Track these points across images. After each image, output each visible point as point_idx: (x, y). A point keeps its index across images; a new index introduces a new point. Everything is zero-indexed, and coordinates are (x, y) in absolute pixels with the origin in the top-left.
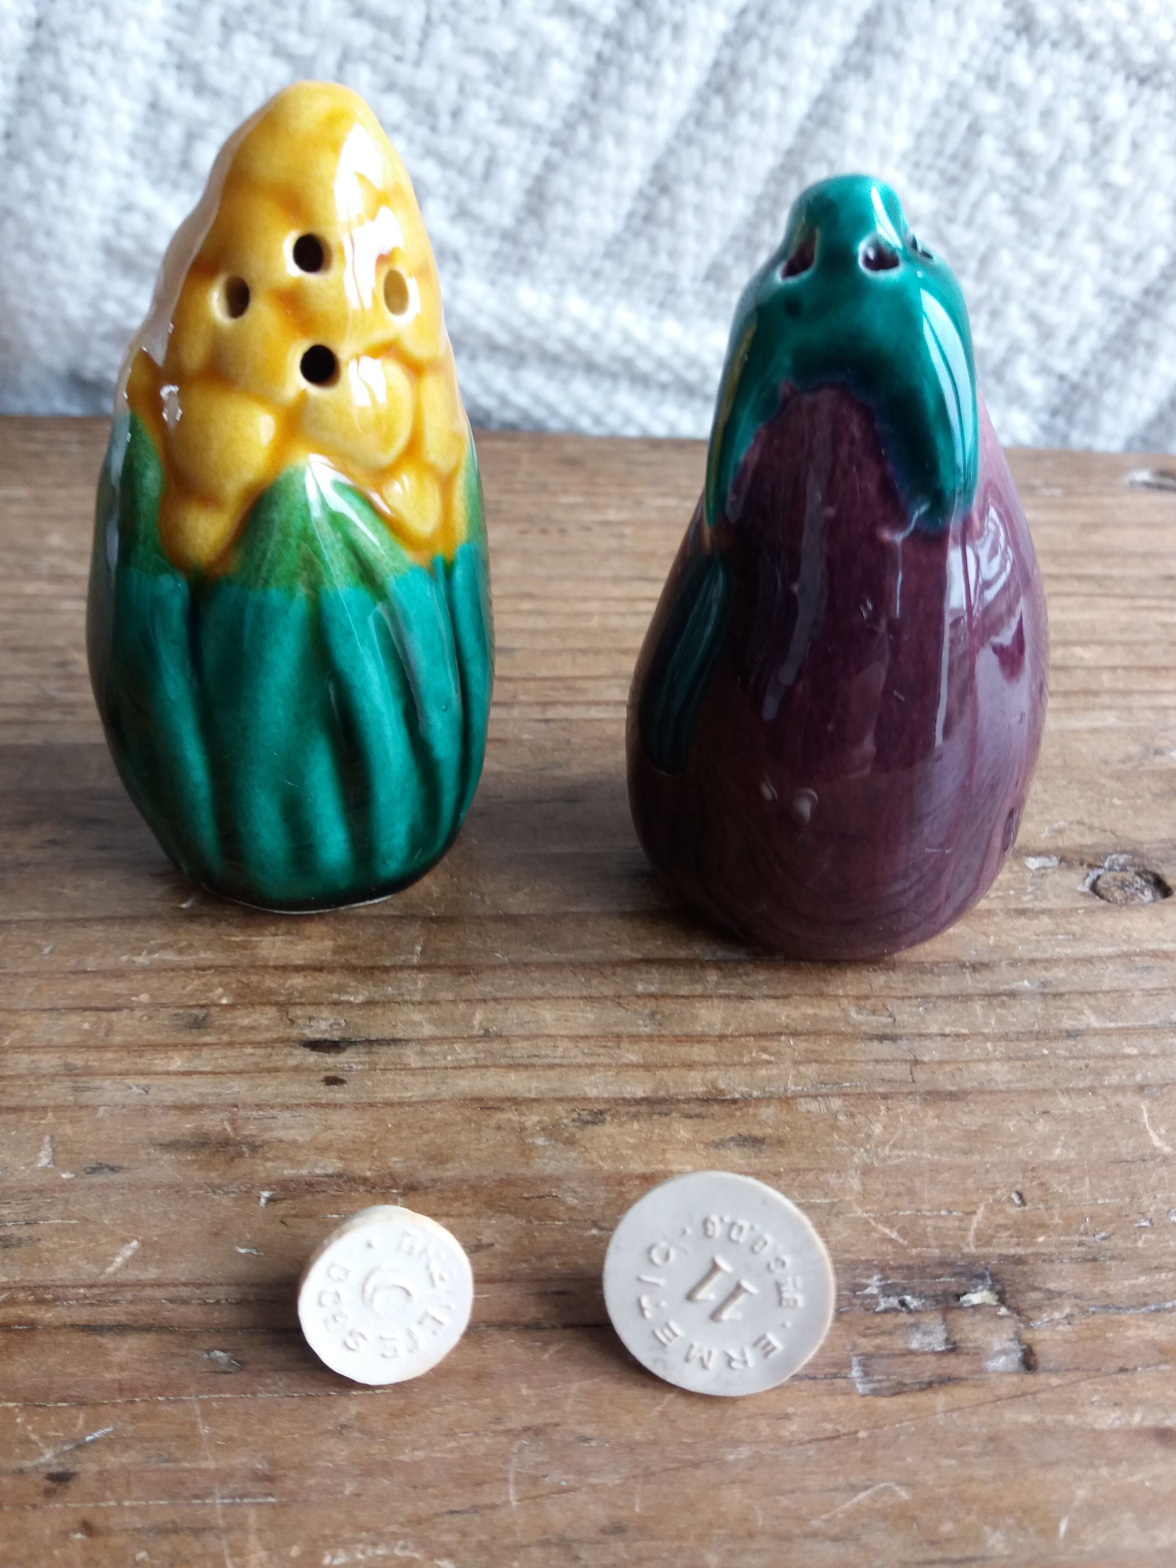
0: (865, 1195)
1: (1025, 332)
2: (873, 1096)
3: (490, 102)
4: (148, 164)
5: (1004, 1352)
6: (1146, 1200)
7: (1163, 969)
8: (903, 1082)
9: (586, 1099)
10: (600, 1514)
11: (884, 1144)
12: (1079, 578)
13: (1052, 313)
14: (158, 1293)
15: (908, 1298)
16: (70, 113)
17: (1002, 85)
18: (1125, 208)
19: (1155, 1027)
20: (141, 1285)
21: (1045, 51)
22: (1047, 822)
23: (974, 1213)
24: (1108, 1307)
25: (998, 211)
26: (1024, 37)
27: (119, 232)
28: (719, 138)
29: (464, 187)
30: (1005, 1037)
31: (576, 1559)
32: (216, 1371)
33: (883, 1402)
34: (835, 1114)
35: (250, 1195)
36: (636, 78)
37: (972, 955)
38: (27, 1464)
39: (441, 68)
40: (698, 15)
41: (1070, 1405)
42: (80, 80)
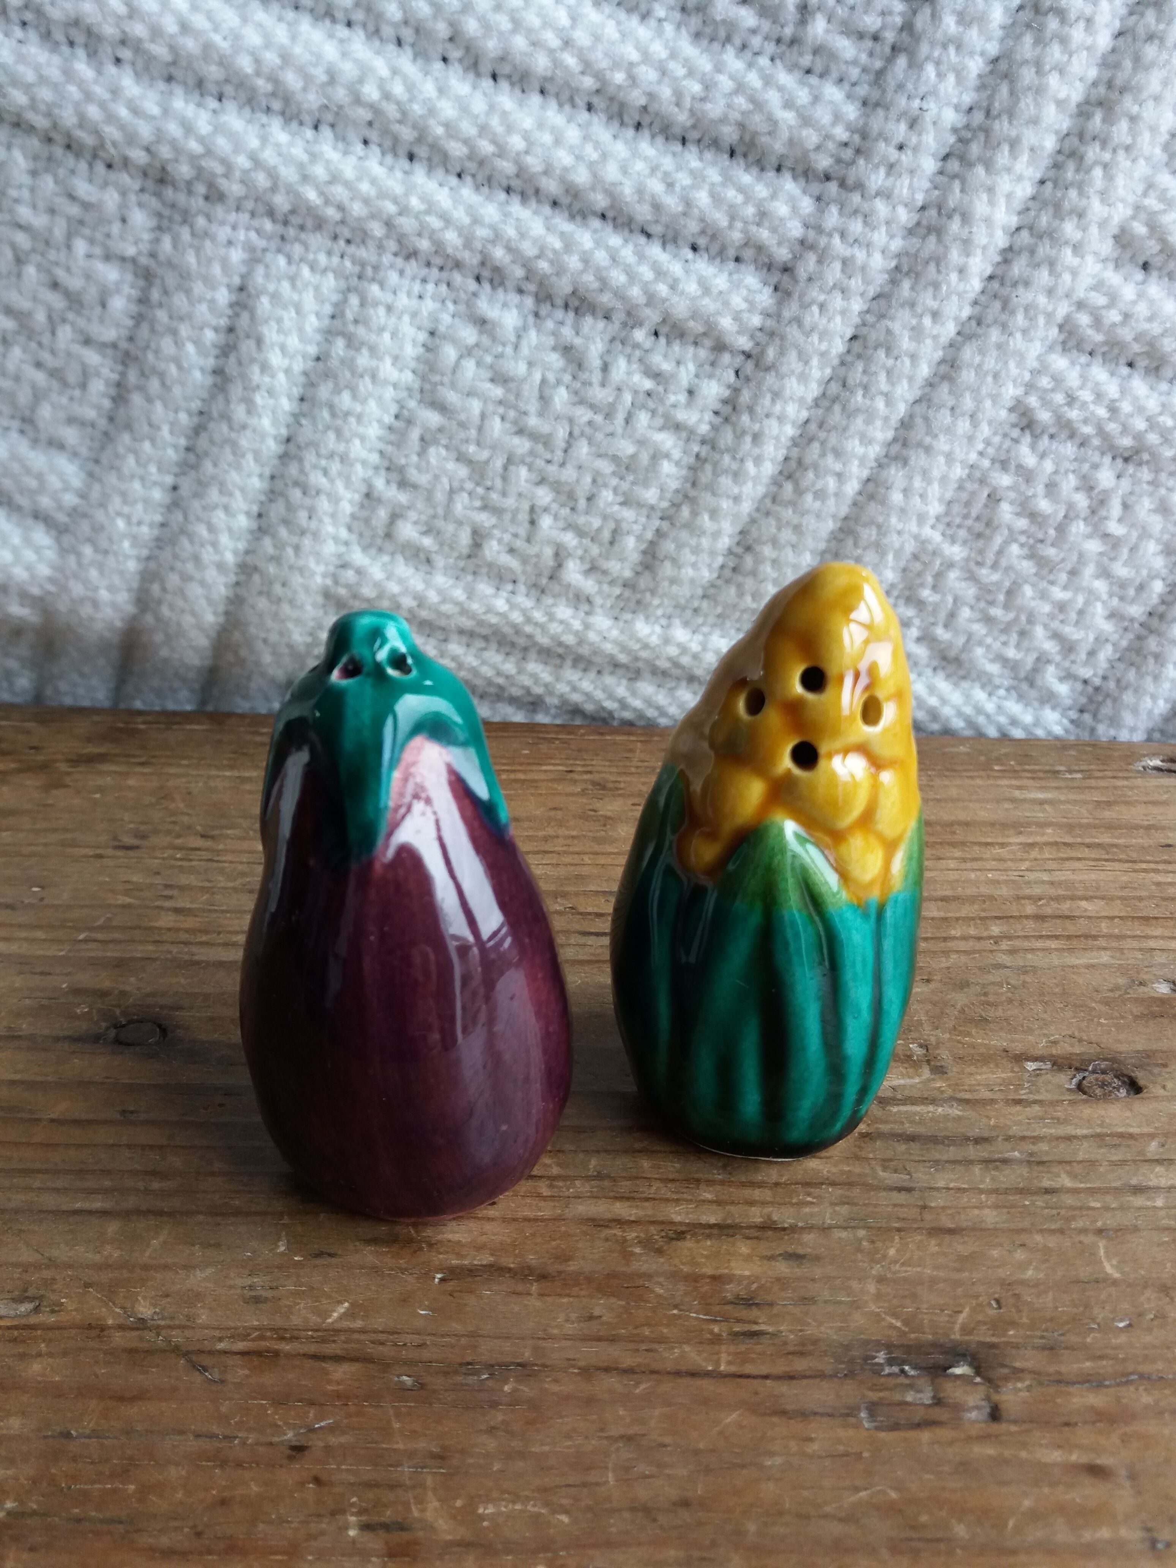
0: (878, 1296)
1: (1050, 647)
2: (890, 1230)
3: (615, 490)
4: (361, 535)
5: (977, 1408)
6: (1096, 1311)
7: (1128, 1146)
8: (914, 1220)
9: (672, 1223)
10: (673, 1493)
11: (896, 1262)
12: (1089, 846)
13: (1070, 631)
14: (363, 1337)
15: (907, 1368)
16: (308, 501)
17: (1013, 467)
18: (1125, 552)
19: (1116, 1188)
20: (352, 1331)
21: (1045, 442)
22: (1045, 1035)
23: (960, 1312)
24: (1059, 1382)
25: (1018, 557)
26: (1027, 432)
27: (336, 582)
28: (790, 511)
29: (595, 550)
30: (996, 1191)
31: (655, 1520)
32: (404, 1389)
33: (882, 1435)
34: (860, 1241)
35: (427, 1276)
36: (726, 471)
37: (976, 1132)
38: (276, 1439)
39: (580, 467)
40: (772, 427)
41: (1024, 1445)
42: (317, 479)
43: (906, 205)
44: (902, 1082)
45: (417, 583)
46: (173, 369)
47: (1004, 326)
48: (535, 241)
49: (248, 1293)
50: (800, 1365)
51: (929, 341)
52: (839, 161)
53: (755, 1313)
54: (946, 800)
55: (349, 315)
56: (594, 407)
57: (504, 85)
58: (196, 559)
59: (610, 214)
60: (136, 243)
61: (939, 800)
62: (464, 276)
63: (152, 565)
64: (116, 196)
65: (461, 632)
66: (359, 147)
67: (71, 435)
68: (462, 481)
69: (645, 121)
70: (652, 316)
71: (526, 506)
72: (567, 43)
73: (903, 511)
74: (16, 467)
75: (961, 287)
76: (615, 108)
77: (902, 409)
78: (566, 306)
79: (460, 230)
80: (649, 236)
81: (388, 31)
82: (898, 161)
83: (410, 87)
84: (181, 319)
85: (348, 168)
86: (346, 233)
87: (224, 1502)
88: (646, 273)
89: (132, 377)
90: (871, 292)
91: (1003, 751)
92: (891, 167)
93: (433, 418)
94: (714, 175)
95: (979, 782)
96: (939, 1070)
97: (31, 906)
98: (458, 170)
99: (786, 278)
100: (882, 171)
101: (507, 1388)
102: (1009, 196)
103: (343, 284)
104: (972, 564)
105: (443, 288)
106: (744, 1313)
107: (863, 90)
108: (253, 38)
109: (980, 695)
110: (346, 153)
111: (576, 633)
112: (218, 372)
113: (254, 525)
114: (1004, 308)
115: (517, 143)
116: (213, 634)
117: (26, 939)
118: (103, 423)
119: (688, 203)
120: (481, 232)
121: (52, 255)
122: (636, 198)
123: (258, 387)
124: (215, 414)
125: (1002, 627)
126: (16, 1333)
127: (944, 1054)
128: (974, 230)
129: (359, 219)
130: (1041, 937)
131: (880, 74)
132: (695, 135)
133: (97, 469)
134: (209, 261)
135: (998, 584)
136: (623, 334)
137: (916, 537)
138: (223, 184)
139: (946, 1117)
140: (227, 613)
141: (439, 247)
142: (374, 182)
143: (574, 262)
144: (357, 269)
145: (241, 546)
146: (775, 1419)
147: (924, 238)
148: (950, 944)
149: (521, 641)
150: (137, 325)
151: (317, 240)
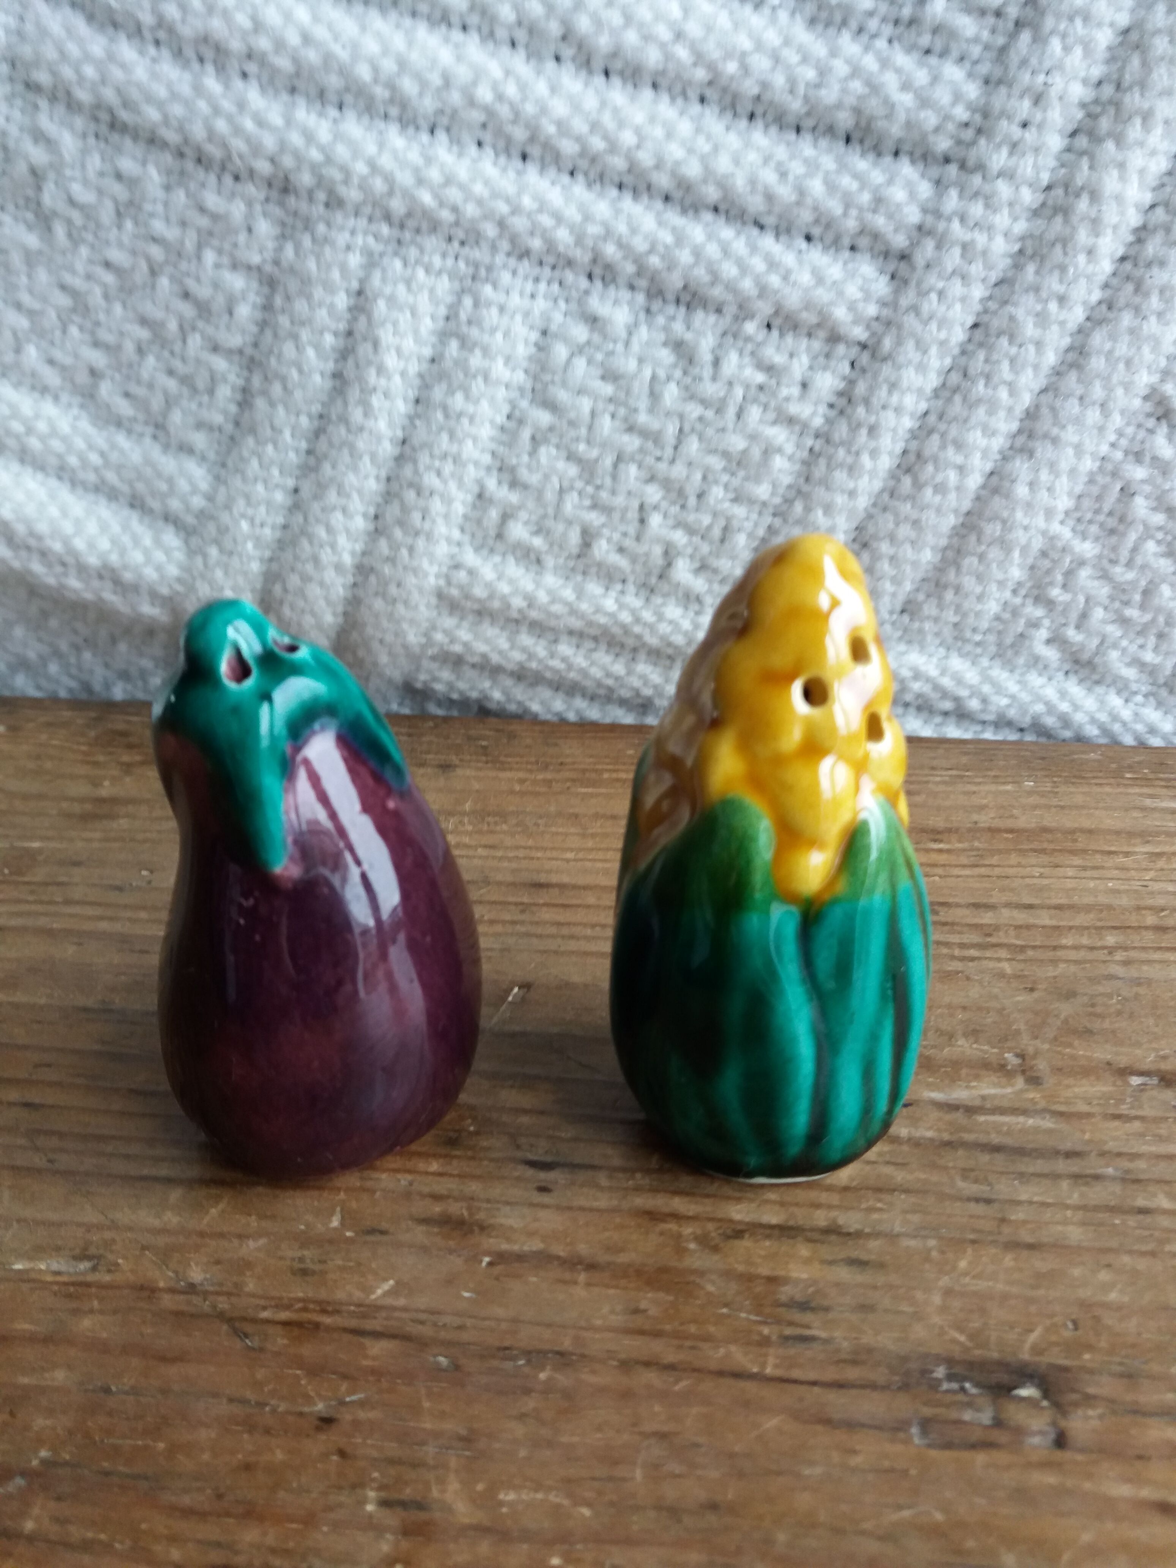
0: (944, 1309)
2: (963, 1241)
3: (726, 487)
4: (473, 535)
5: (1041, 1433)
8: (990, 1233)
9: (731, 1221)
10: (701, 1495)
11: (966, 1274)
14: (404, 1315)
15: (967, 1385)
16: (421, 503)
20: (394, 1309)
22: (1155, 1050)
23: (1031, 1331)
24: (1135, 1412)
25: (1155, 554)
26: (1164, 423)
27: (449, 583)
28: (909, 506)
29: (705, 548)
30: (1084, 1208)
31: (679, 1521)
32: (439, 1369)
33: (934, 1453)
34: (929, 1250)
35: (476, 1259)
36: (841, 465)
37: (1068, 1146)
38: (306, 1409)
39: (690, 464)
40: (889, 419)
41: (1089, 1476)
42: (430, 480)
43: (1030, 185)
44: (993, 1091)
45: (527, 583)
46: (294, 374)
47: (1137, 310)
48: (646, 237)
49: (297, 1265)
50: (852, 1374)
51: (1055, 328)
52: (959, 142)
53: (808, 1317)
54: (1070, 807)
55: (463, 316)
56: (704, 403)
57: (616, 81)
58: (316, 560)
59: (722, 207)
60: (261, 252)
61: (1062, 807)
62: (577, 274)
63: (275, 566)
64: (242, 207)
65: (571, 633)
66: (473, 149)
67: (199, 440)
68: (572, 480)
69: (759, 111)
70: (765, 309)
71: (636, 504)
72: (679, 36)
73: (1029, 506)
74: (148, 471)
75: (1090, 268)
76: (728, 99)
77: (1026, 399)
78: (678, 301)
79: (572, 228)
80: (762, 227)
81: (502, 33)
82: (1022, 139)
83: (523, 87)
84: (303, 323)
85: (462, 171)
86: (460, 234)
87: (248, 1467)
88: (758, 264)
89: (257, 381)
90: (994, 277)
91: (1137, 759)
92: (1014, 146)
93: (544, 418)
94: (828, 162)
95: (1108, 789)
96: (1034, 1081)
97: (139, 888)
98: (570, 167)
99: (903, 265)
100: (1005, 151)
101: (542, 1376)
102: (1142, 172)
103: (457, 285)
104: (1105, 562)
105: (555, 287)
106: (797, 1316)
107: (984, 68)
108: (372, 46)
109: (1115, 701)
110: (460, 155)
111: (686, 634)
112: (337, 375)
113: (371, 527)
114: (1137, 289)
115: (628, 138)
116: (333, 635)
117: (130, 920)
118: (229, 428)
119: (801, 192)
120: (593, 230)
121: (184, 266)
122: (748, 189)
123: (375, 389)
124: (334, 417)
125: (1139, 628)
126: (72, 1289)
127: (1042, 1065)
128: (1104, 208)
129: (473, 221)
130: (1160, 948)
131: (1003, 50)
132: (809, 123)
133: (223, 472)
134: (329, 267)
135: (1134, 583)
136: (735, 328)
137: (1044, 533)
138: (342, 190)
139: (1036, 1130)
140: (345, 614)
141: (550, 246)
142: (487, 183)
143: (685, 257)
144: (471, 270)
145: (359, 547)
146: (819, 1428)
147: (1050, 219)
148: (1060, 953)
149: (630, 642)
150: (262, 331)
151: (431, 242)
